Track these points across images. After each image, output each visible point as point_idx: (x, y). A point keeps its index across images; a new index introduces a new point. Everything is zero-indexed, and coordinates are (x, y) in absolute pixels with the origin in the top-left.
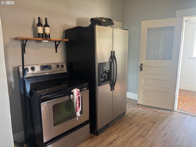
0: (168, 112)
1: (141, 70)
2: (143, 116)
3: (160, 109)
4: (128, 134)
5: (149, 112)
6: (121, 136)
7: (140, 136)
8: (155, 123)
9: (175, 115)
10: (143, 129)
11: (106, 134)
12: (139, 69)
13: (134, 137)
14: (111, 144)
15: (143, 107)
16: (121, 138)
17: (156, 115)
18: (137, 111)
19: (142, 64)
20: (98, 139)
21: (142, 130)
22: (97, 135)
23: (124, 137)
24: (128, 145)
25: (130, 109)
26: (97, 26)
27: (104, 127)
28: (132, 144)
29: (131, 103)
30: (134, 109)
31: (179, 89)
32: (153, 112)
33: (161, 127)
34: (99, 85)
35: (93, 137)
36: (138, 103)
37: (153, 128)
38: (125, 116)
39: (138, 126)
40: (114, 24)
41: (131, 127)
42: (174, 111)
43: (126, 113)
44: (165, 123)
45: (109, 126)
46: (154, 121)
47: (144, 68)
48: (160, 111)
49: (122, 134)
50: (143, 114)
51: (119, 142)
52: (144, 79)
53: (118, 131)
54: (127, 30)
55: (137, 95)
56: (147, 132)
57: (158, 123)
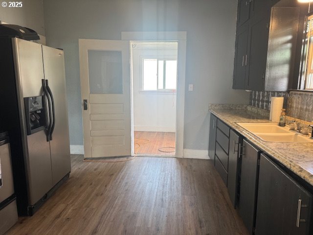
0: (125, 159)
1: (86, 108)
2: (96, 172)
3: (115, 157)
4: (80, 198)
5: (102, 165)
6: (71, 203)
7: (97, 195)
8: (112, 175)
9: (133, 161)
10: (99, 186)
11: (46, 209)
12: (83, 107)
13: (90, 199)
14: (59, 217)
15: (94, 161)
16: (72, 206)
17: (112, 166)
18: (86, 167)
19: (85, 101)
20: (35, 220)
21: (98, 188)
22: (32, 215)
23: (76, 204)
24: (85, 209)
25: (75, 168)
26: (17, 39)
27: (41, 199)
28: (88, 207)
29: (75, 160)
30: (81, 166)
31: (134, 132)
32: (107, 163)
33: (121, 177)
34: (29, 133)
35: (23, 220)
36: (85, 157)
37: (111, 182)
38: (71, 178)
39: (91, 184)
40: (39, 39)
41: (82, 188)
42: (131, 156)
43: (70, 173)
44: (123, 173)
45: (48, 197)
46: (111, 174)
47: (89, 106)
48: (116, 160)
49: (71, 201)
50: (95, 170)
51: (70, 211)
52: (90, 121)
53: (64, 199)
54: (62, 50)
55: (83, 146)
56: (104, 187)
57: (116, 174)
